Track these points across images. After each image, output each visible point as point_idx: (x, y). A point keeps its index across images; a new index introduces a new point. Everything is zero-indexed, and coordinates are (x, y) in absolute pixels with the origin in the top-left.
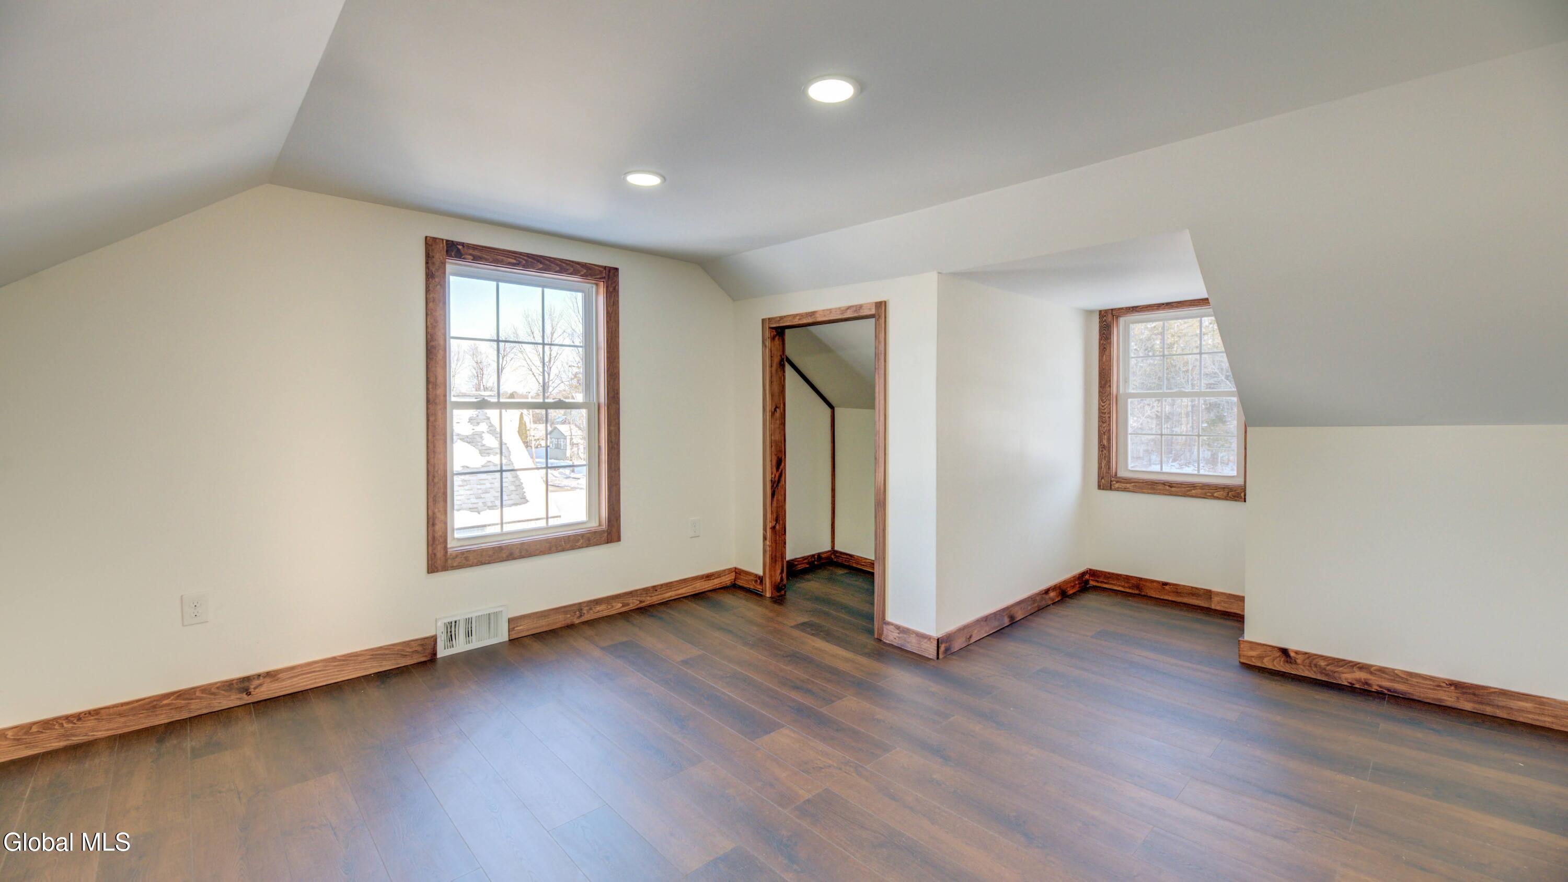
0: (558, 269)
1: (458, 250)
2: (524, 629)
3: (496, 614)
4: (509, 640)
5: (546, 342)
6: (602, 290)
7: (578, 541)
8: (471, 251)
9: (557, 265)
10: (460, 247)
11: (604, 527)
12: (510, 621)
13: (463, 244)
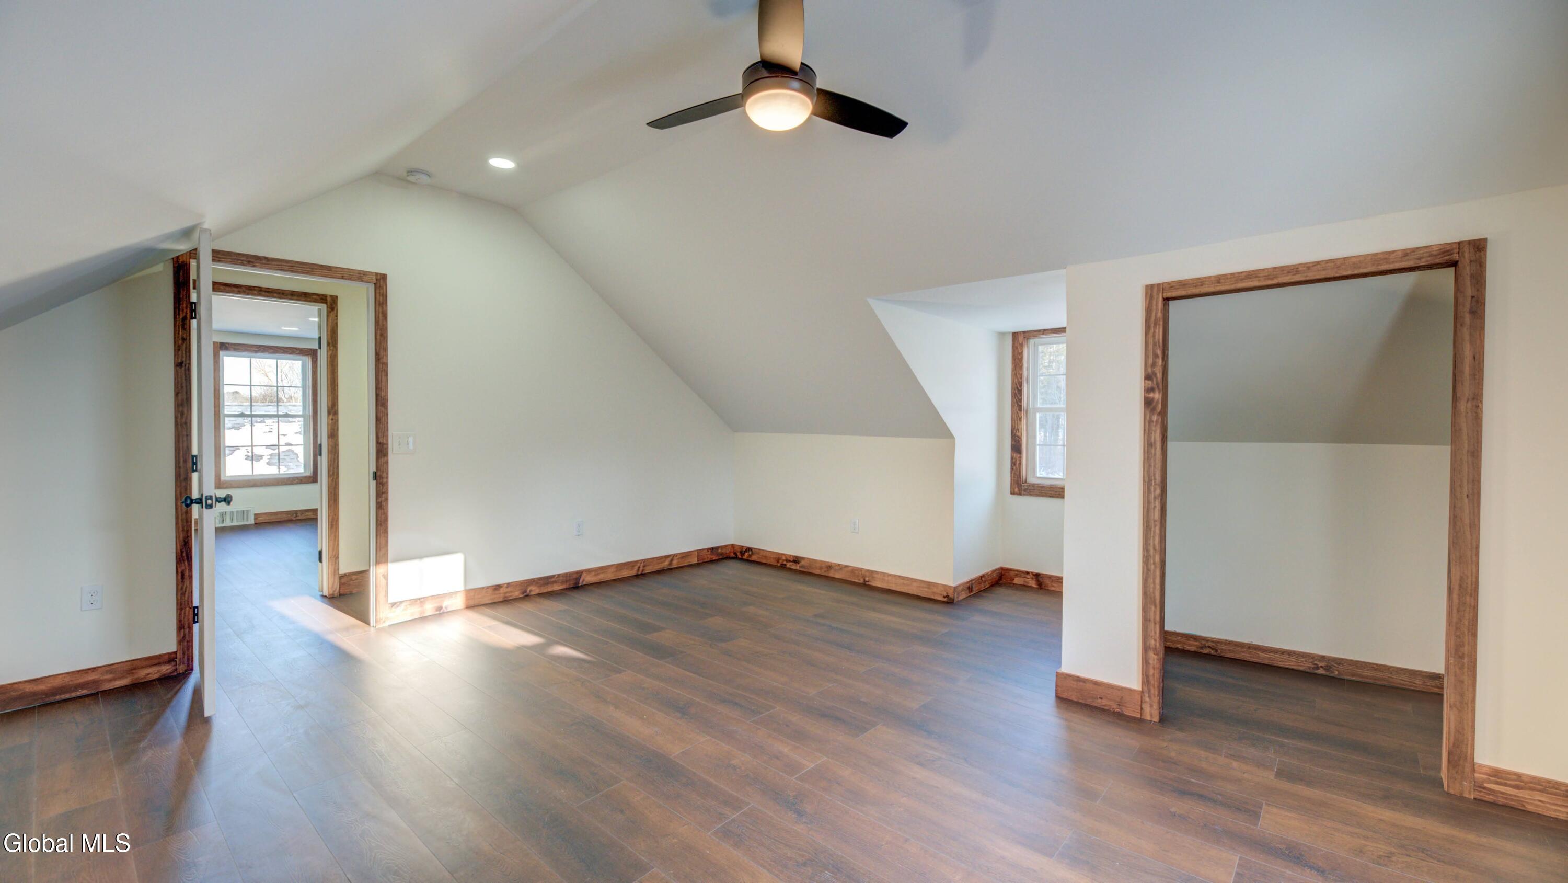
0: (282, 351)
1: (226, 346)
2: (261, 519)
3: (248, 511)
4: (256, 524)
5: (279, 385)
6: (310, 360)
7: (295, 480)
8: (233, 347)
9: (282, 350)
10: (227, 345)
11: (312, 475)
12: (255, 515)
13: (229, 344)
